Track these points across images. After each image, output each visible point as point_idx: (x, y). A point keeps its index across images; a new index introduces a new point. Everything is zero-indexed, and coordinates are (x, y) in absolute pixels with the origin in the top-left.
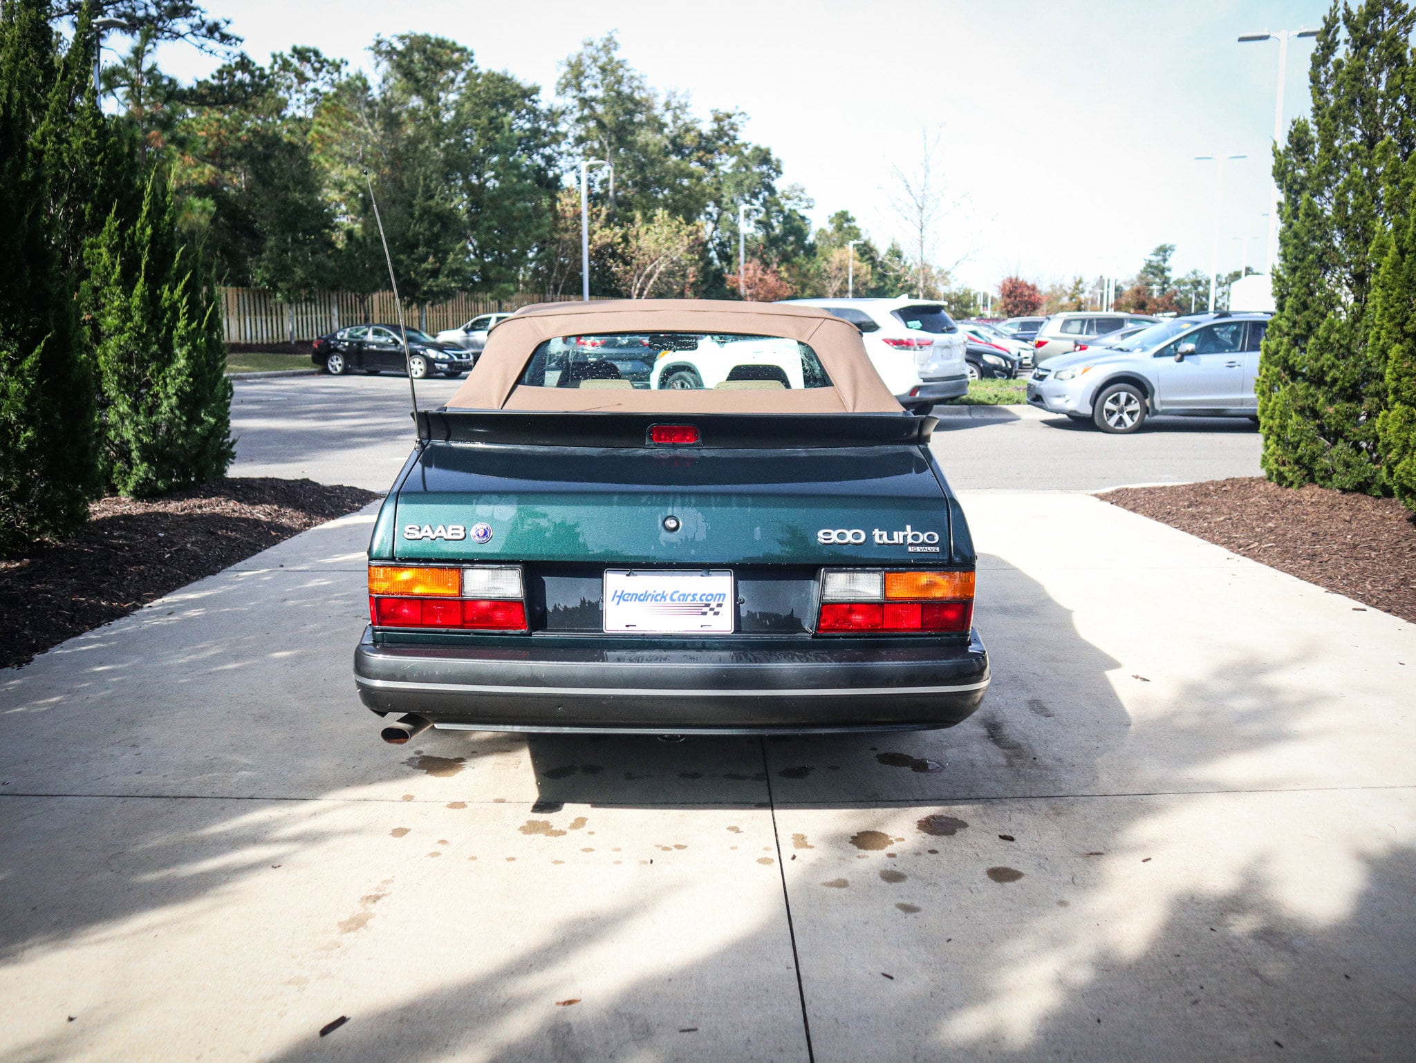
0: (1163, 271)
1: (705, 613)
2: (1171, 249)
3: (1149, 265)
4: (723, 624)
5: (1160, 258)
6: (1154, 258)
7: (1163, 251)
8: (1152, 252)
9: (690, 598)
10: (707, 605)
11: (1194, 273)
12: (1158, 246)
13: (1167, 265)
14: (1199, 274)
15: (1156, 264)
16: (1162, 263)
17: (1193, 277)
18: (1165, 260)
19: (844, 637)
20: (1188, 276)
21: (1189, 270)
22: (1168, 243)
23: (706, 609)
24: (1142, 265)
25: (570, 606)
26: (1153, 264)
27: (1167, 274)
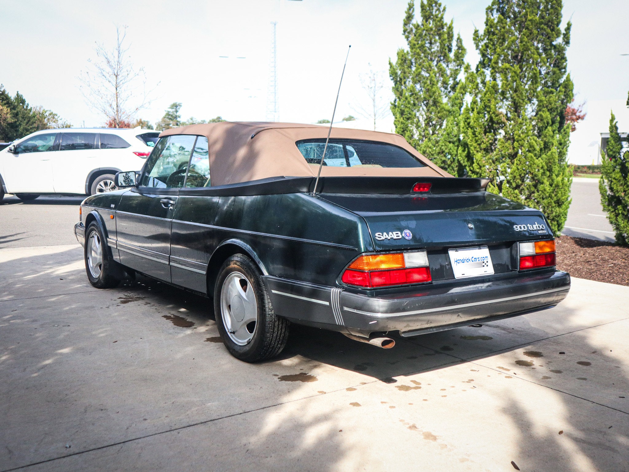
0: (176, 117)
1: (484, 266)
2: (180, 105)
3: (168, 114)
4: (490, 270)
5: (174, 110)
6: (171, 110)
7: (175, 106)
8: (169, 107)
9: (478, 260)
10: (484, 262)
11: (192, 119)
12: (172, 103)
13: (178, 114)
14: (194, 120)
15: (172, 114)
16: (175, 113)
17: (191, 121)
18: (177, 111)
19: (527, 271)
20: (188, 121)
21: (189, 118)
22: (178, 102)
23: (484, 264)
24: (164, 114)
25: (437, 268)
26: (170, 113)
27: (178, 119)
